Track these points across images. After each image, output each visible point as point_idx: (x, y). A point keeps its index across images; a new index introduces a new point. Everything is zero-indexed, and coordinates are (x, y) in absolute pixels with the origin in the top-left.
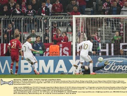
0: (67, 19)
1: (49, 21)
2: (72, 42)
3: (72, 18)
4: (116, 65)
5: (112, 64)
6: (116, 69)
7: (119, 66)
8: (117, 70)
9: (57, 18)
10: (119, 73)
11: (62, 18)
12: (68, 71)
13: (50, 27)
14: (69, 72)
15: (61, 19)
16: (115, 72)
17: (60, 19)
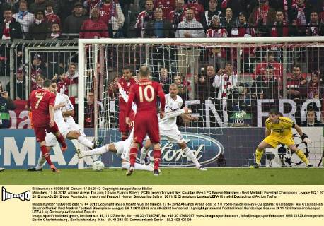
0: (65, 48)
1: (26, 50)
2: (77, 97)
3: (77, 45)
4: (173, 148)
5: (165, 147)
6: (175, 158)
7: (180, 150)
8: (177, 159)
9: (43, 45)
10: (180, 167)
11: (54, 45)
12: (68, 162)
13: (27, 64)
14: (70, 164)
15: (53, 48)
16: (171, 164)
17: (50, 48)
